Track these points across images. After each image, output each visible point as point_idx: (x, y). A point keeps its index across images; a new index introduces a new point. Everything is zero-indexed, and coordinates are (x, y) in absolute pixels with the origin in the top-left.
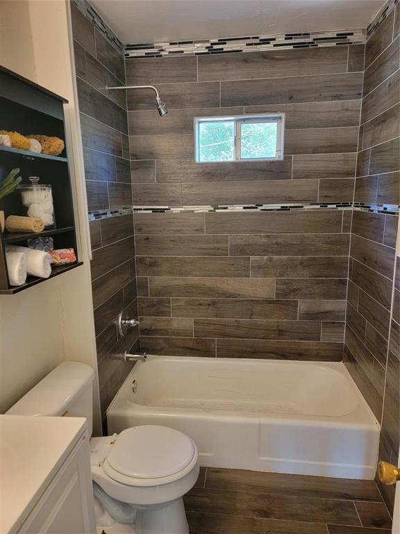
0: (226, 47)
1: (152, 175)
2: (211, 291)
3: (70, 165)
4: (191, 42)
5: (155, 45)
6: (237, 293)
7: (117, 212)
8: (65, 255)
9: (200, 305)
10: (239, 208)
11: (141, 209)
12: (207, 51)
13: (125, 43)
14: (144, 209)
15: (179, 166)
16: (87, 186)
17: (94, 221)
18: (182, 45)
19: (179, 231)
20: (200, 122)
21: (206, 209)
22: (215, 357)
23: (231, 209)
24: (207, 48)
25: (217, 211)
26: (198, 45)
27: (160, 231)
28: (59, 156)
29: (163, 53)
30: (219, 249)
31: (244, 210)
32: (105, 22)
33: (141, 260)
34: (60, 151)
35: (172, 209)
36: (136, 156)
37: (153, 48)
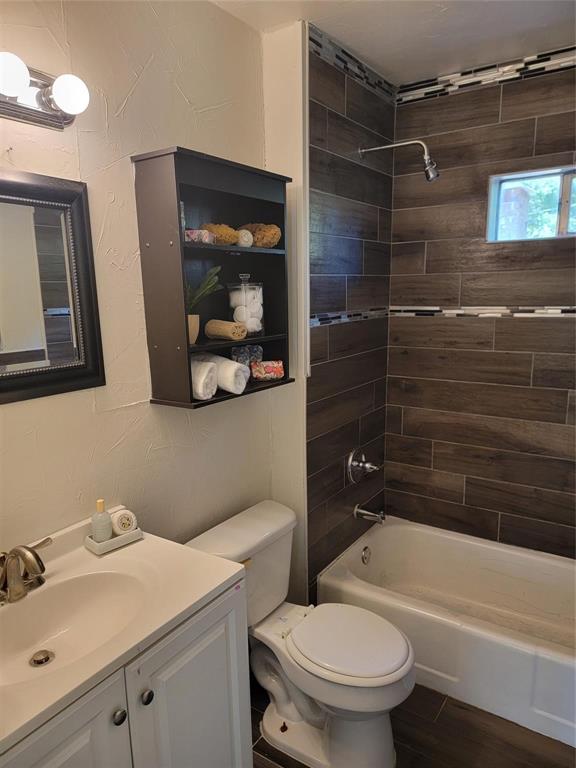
0: (548, 65)
1: (420, 263)
2: (496, 438)
3: (288, 258)
4: (494, 66)
5: (440, 79)
6: (539, 446)
7: (360, 315)
8: (270, 369)
9: (478, 457)
10: (554, 312)
11: (400, 311)
12: (517, 75)
13: (397, 83)
14: (405, 311)
15: (461, 248)
16: (311, 283)
17: (318, 327)
18: (479, 74)
19: (451, 344)
20: (502, 182)
21: (496, 312)
22: (496, 540)
23: (541, 313)
24: (518, 70)
25: (516, 315)
26: (506, 68)
27: (425, 343)
28: (276, 247)
29: (450, 89)
30: (514, 374)
31: (563, 315)
32: (365, 64)
33: (395, 383)
34: (276, 241)
35: (444, 312)
36: (399, 237)
37: (436, 84)
